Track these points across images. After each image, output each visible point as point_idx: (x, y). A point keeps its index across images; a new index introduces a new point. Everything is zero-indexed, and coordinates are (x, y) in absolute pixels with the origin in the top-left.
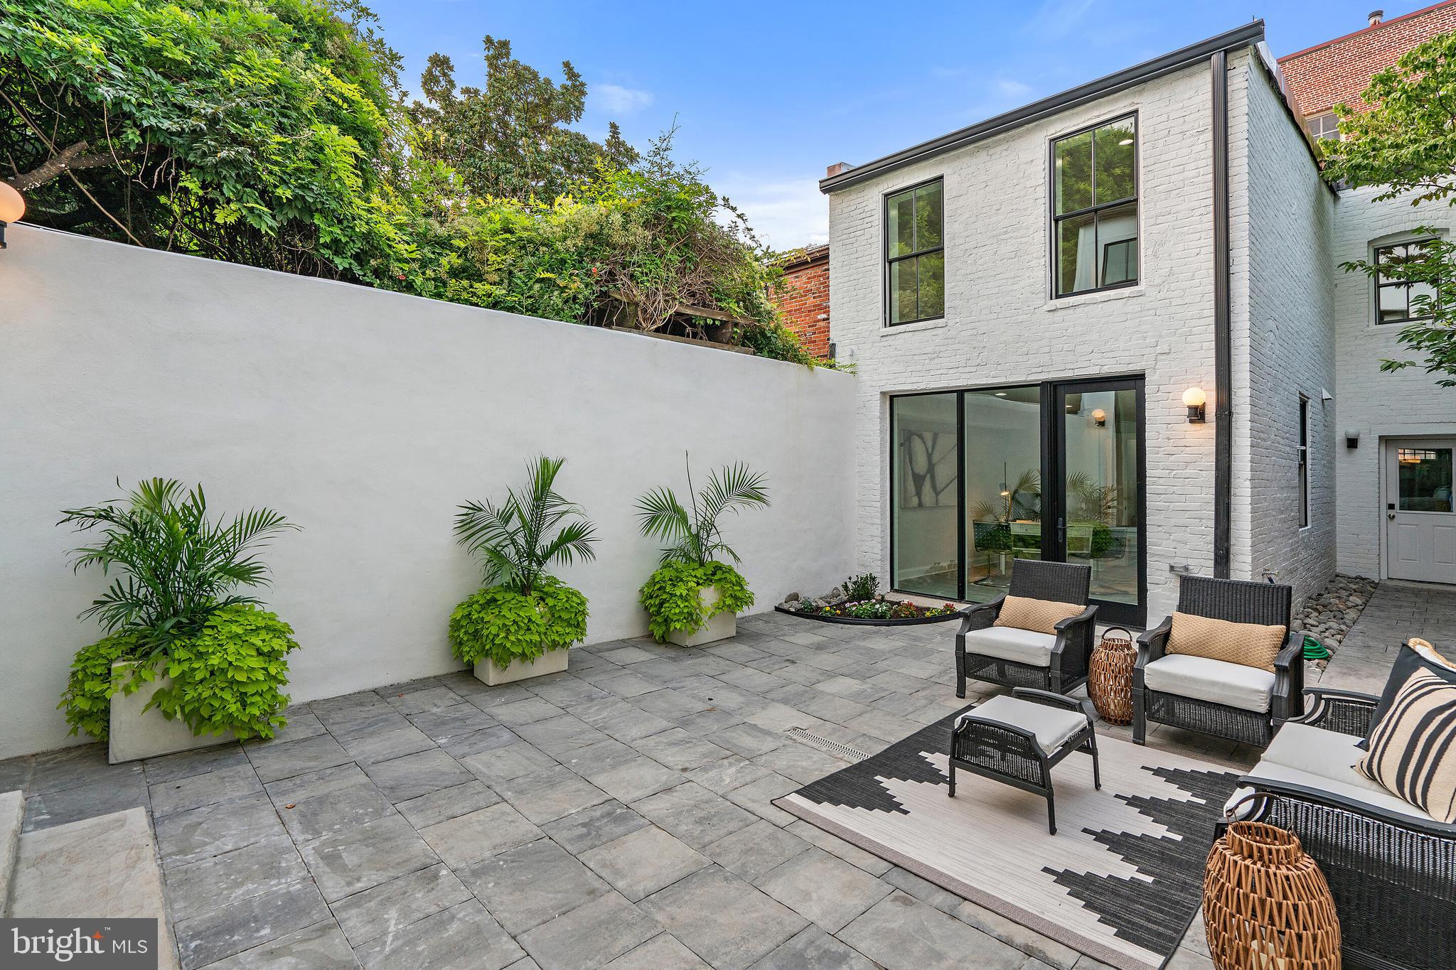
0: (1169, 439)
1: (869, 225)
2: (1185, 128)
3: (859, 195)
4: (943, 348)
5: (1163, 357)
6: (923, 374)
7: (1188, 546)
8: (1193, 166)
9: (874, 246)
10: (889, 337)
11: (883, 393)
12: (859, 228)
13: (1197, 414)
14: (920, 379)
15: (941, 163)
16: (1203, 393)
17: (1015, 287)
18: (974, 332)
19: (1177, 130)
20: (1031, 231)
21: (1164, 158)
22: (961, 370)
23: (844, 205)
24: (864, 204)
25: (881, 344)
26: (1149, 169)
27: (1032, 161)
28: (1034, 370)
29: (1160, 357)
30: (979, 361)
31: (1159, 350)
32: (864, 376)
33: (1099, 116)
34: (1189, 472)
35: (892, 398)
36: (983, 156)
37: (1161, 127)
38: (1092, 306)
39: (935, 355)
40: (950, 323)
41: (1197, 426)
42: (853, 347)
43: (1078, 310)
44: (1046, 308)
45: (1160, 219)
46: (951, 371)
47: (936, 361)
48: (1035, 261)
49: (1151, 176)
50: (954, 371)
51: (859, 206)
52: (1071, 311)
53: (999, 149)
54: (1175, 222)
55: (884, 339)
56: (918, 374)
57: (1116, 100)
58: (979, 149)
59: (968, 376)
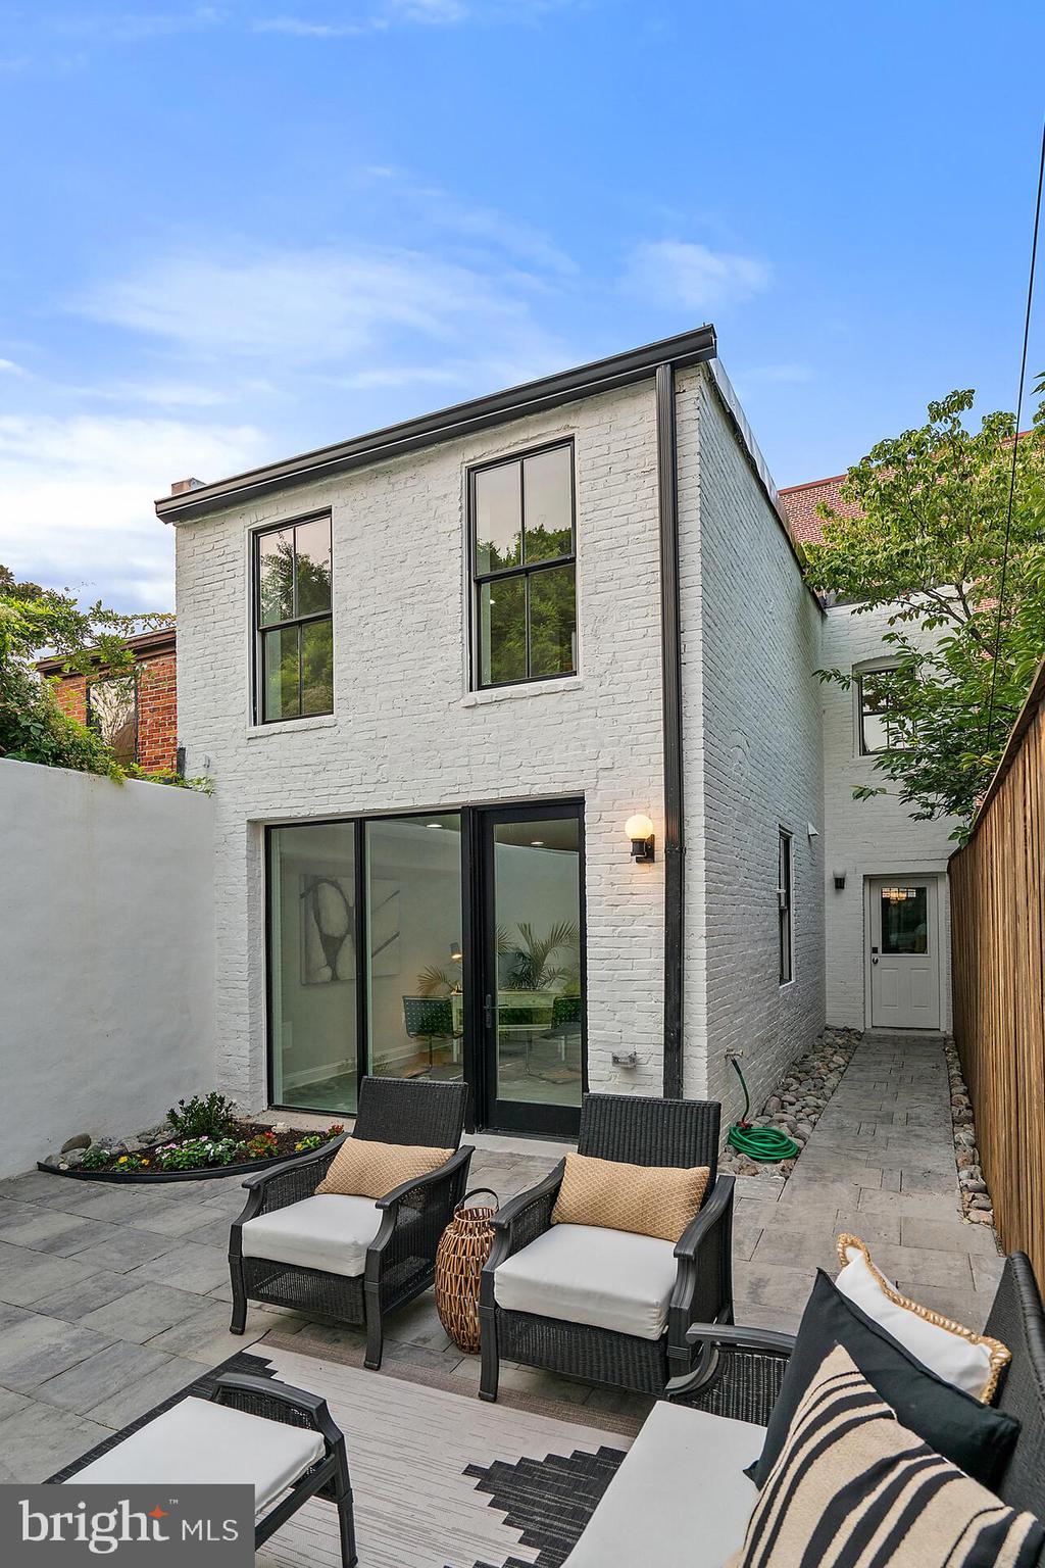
0: (613, 884)
1: (231, 574)
2: (630, 464)
3: (219, 529)
4: (331, 757)
5: (606, 773)
6: (304, 794)
7: (635, 1029)
8: (637, 517)
9: (238, 605)
10: (259, 740)
11: (253, 823)
12: (218, 577)
13: (643, 850)
14: (301, 802)
15: (328, 489)
16: (648, 823)
17: (423, 672)
18: (372, 735)
19: (618, 468)
20: (444, 594)
21: (605, 503)
22: (355, 789)
23: (197, 542)
24: (224, 543)
25: (248, 750)
26: (588, 517)
27: (445, 496)
28: (449, 790)
29: (601, 773)
30: (378, 776)
31: (601, 763)
32: (225, 797)
33: (527, 440)
34: (637, 928)
35: (268, 829)
36: (382, 484)
37: (600, 462)
38: (520, 702)
39: (321, 768)
40: (341, 722)
41: (644, 867)
42: (210, 754)
43: (504, 707)
44: (463, 703)
45: (601, 587)
46: (342, 791)
47: (323, 775)
48: (449, 636)
49: (589, 527)
50: (347, 789)
51: (218, 545)
52: (494, 708)
53: (404, 476)
54: (618, 592)
55: (252, 742)
56: (299, 794)
57: (548, 420)
58: (379, 473)
59: (365, 797)
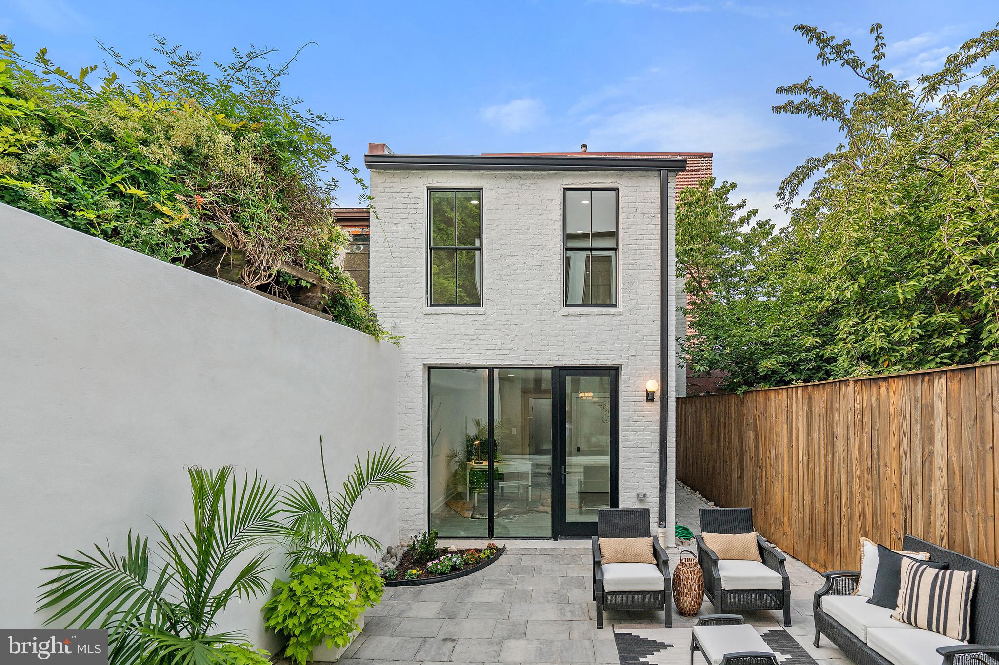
0: (635, 412)
1: (413, 211)
2: (646, 211)
3: (404, 181)
4: (482, 332)
5: (633, 357)
6: (463, 352)
7: (644, 481)
8: (648, 237)
9: (418, 231)
10: (432, 316)
11: (424, 365)
12: (403, 211)
13: (650, 397)
14: (461, 356)
15: (481, 176)
16: (653, 385)
17: (539, 293)
18: (508, 322)
19: (639, 210)
20: (551, 253)
21: (633, 226)
22: (497, 352)
23: (387, 185)
24: (408, 190)
25: (425, 321)
26: (626, 231)
27: (552, 200)
28: (553, 358)
29: (630, 357)
30: (511, 346)
31: (630, 352)
32: (407, 345)
33: (596, 183)
34: (646, 433)
35: (429, 368)
36: (515, 183)
37: (631, 205)
38: (592, 317)
39: (475, 337)
40: (489, 312)
41: (650, 404)
42: (397, 320)
43: (583, 318)
44: (561, 313)
45: (631, 267)
46: (488, 352)
47: (476, 342)
48: (554, 276)
49: (626, 236)
50: (492, 352)
51: (402, 191)
52: (577, 318)
53: (528, 182)
54: (639, 271)
55: (427, 317)
56: (459, 351)
57: (607, 176)
58: (513, 176)
59: (503, 357)
